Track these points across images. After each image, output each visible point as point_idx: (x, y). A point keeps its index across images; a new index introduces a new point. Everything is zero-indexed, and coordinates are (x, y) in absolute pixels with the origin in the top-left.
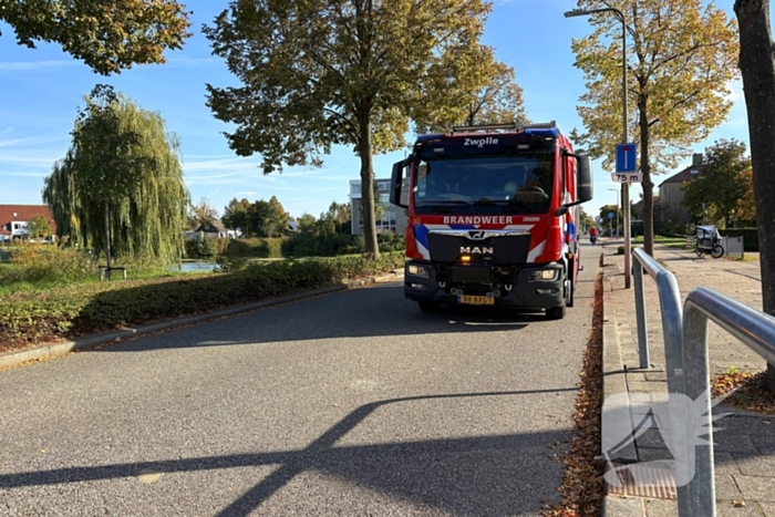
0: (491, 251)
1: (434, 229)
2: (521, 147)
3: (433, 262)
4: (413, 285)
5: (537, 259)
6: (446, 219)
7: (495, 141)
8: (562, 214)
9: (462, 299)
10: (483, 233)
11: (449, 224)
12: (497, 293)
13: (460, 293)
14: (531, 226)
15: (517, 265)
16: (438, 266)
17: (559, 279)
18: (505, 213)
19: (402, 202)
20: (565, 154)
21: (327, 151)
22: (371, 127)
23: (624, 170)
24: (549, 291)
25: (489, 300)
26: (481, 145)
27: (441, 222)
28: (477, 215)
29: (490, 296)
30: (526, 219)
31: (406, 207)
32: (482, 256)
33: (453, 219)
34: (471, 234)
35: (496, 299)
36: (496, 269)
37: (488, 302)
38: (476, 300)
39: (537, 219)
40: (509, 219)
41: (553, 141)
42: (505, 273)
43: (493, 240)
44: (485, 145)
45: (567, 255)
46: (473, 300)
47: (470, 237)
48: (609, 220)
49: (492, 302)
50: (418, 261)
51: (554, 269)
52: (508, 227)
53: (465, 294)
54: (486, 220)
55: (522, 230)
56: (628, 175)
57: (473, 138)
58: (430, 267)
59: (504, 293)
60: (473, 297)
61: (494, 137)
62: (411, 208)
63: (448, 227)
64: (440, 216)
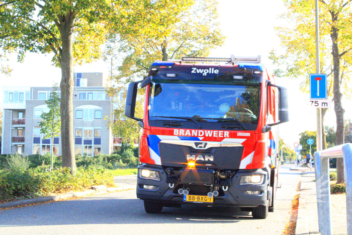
0: (212, 159)
1: (165, 139)
2: (236, 77)
3: (164, 167)
4: (145, 187)
5: (248, 166)
6: (176, 131)
7: (217, 72)
8: (266, 131)
9: (188, 198)
10: (206, 144)
11: (178, 136)
12: (215, 193)
13: (186, 193)
14: (244, 140)
15: (232, 171)
16: (169, 171)
17: (264, 183)
18: (223, 128)
19: (136, 116)
20: (269, 85)
21: (20, 59)
22: (74, 37)
23: (316, 97)
24: (257, 192)
25: (209, 199)
26: (205, 74)
27: (171, 133)
28: (201, 129)
29: (211, 195)
30: (240, 134)
31: (141, 120)
32: (205, 162)
33: (182, 132)
34: (197, 144)
35: (215, 199)
36: (216, 173)
37: (208, 201)
38: (198, 199)
39: (248, 134)
40: (227, 133)
41: (260, 75)
42: (223, 177)
43: (213, 150)
44: (208, 74)
45: (270, 166)
46: (197, 199)
47: (195, 147)
48: (308, 147)
49: (212, 201)
50: (151, 166)
51: (261, 174)
52: (225, 140)
53: (190, 193)
54: (209, 133)
55: (237, 143)
56: (320, 101)
57: (199, 67)
58: (161, 171)
59: (221, 193)
60: (196, 196)
61: (216, 68)
62: (146, 121)
63: (177, 138)
64: (171, 129)
